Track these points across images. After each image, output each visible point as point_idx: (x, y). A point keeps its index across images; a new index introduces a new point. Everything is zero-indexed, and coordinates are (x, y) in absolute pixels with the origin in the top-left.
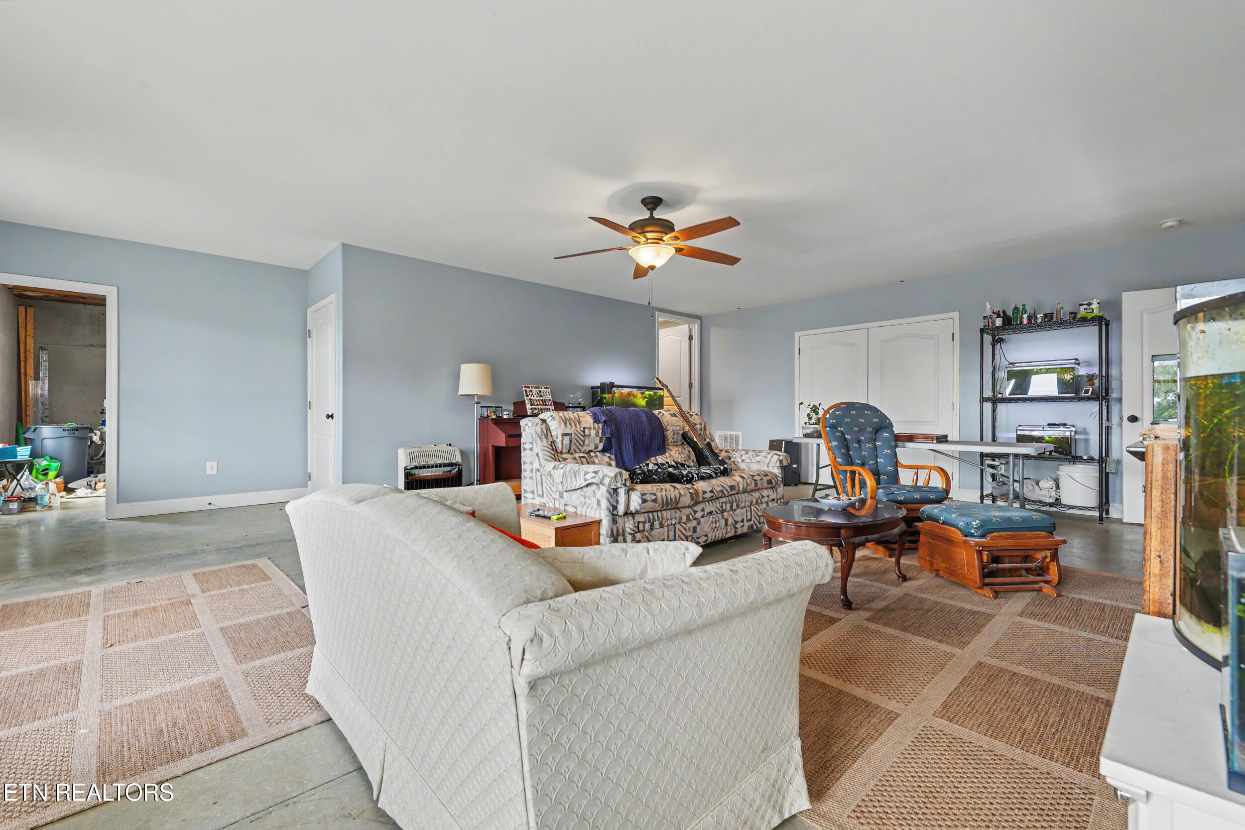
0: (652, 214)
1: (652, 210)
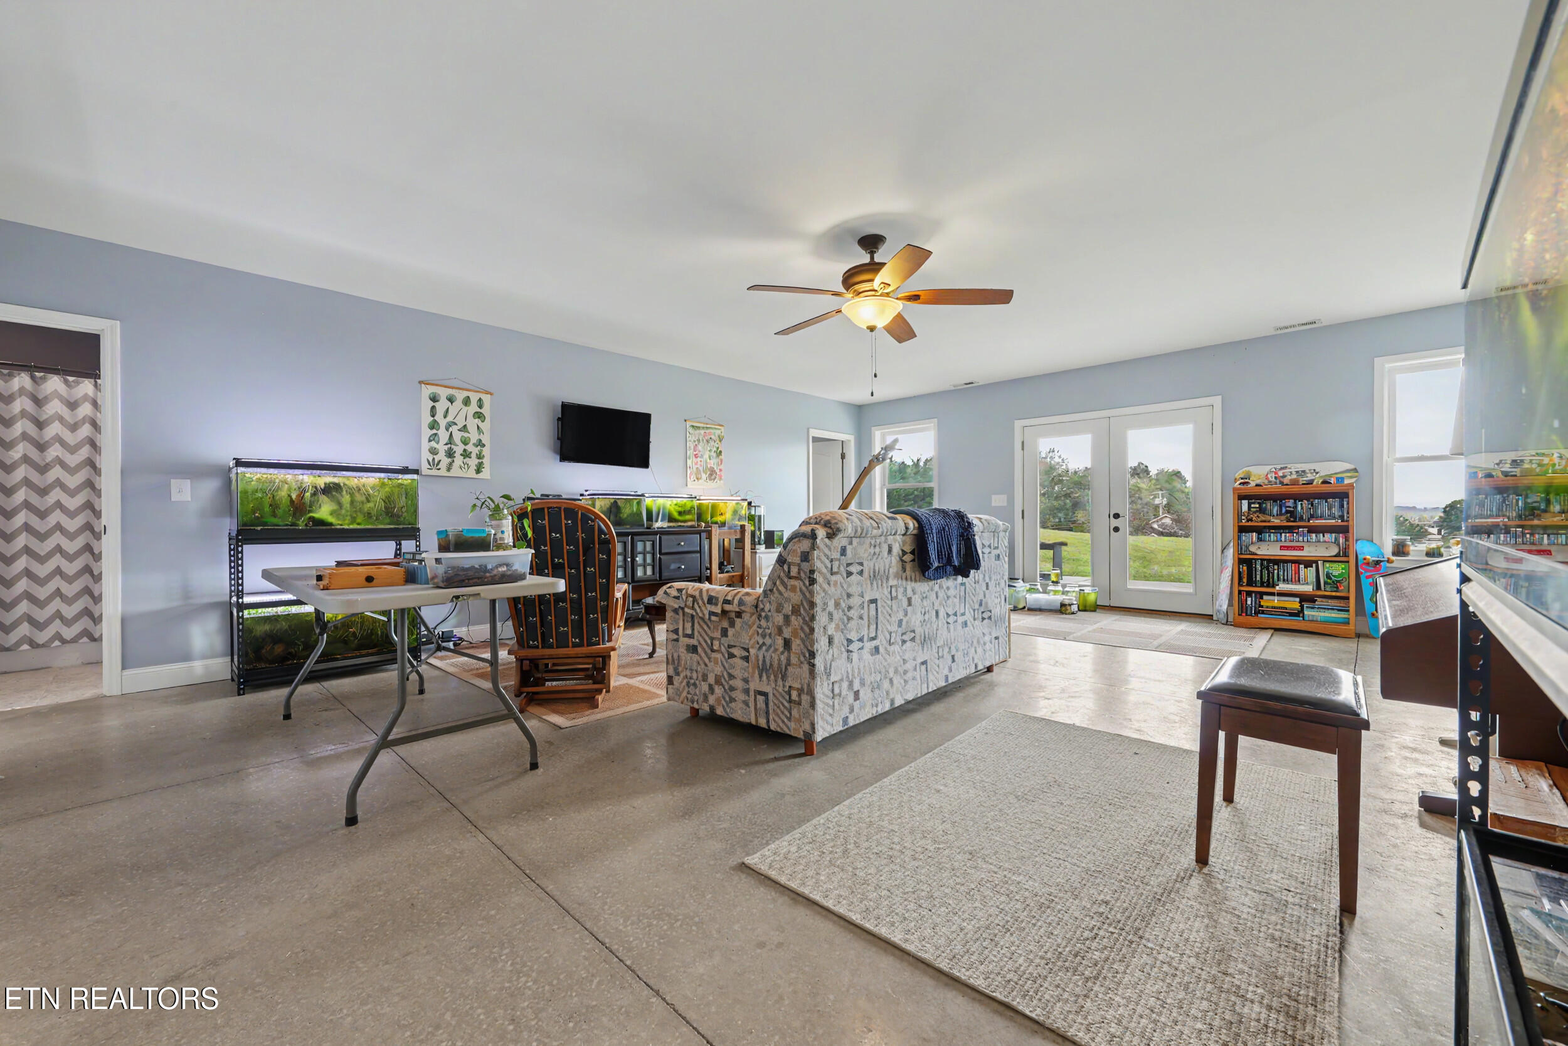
0: (872, 257)
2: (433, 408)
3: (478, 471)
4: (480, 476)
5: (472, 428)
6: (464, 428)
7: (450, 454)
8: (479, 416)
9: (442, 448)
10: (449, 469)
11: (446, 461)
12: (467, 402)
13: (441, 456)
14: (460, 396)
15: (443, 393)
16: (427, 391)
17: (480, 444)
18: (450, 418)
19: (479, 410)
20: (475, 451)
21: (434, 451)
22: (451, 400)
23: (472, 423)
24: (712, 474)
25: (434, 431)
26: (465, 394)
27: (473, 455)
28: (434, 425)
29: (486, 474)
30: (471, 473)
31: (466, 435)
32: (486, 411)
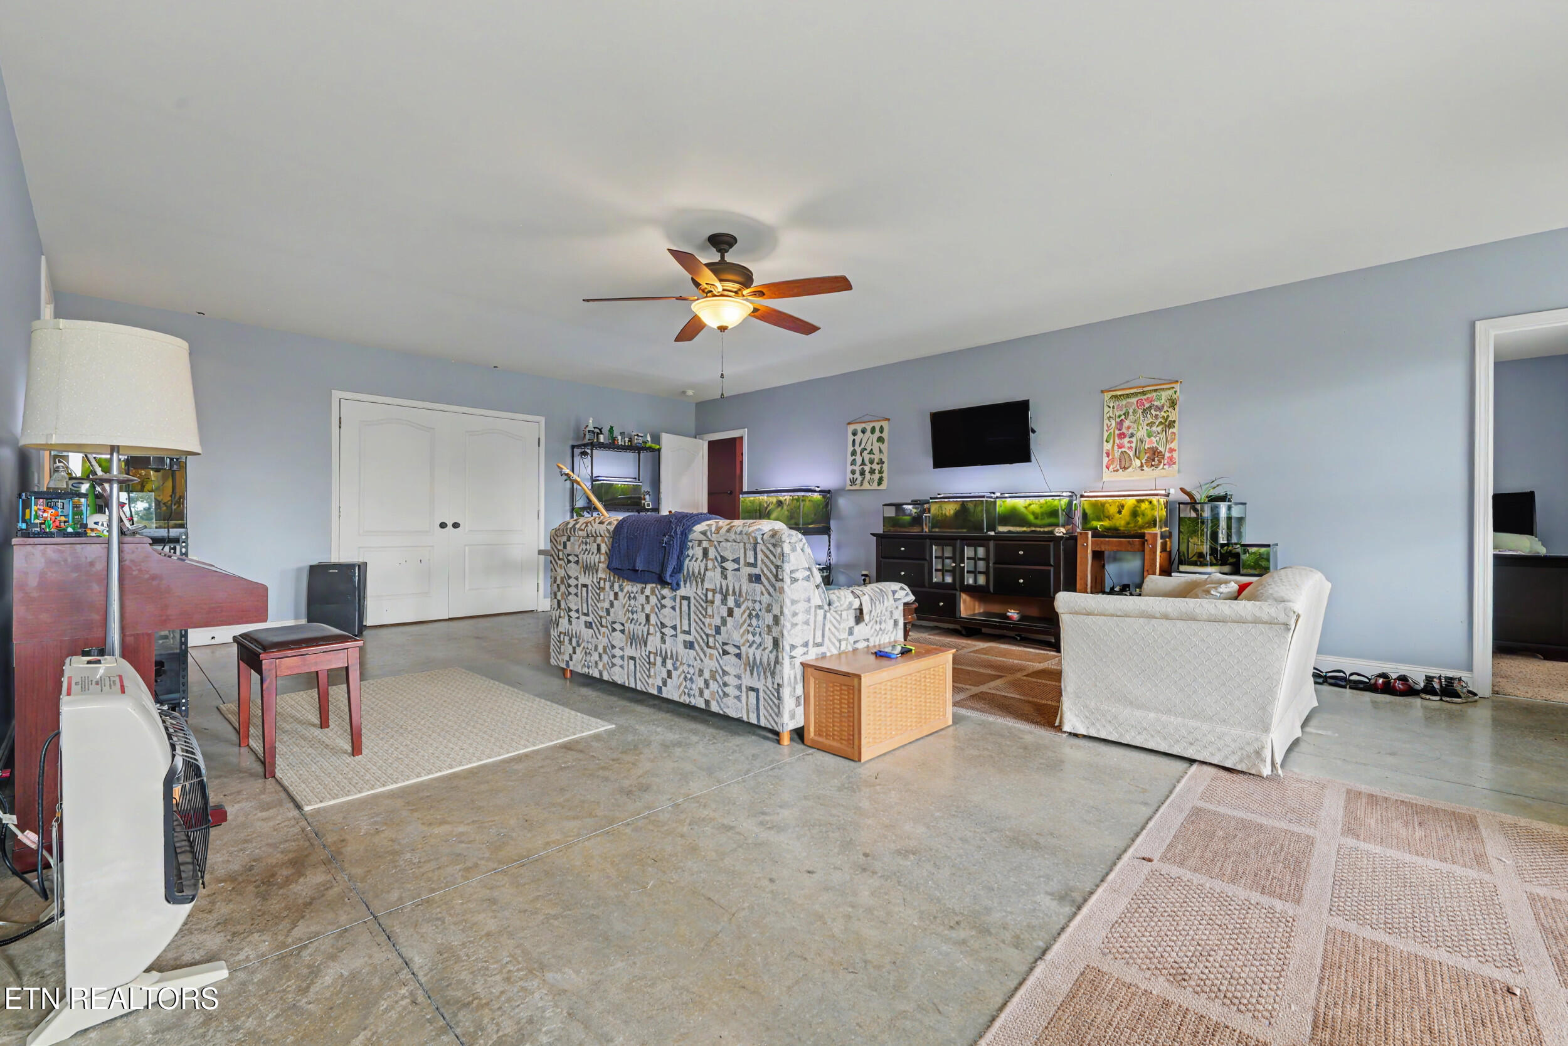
0: (723, 257)
1: (722, 252)
2: (854, 440)
3: (879, 483)
4: (881, 487)
5: (876, 451)
6: (871, 452)
7: (862, 473)
8: (880, 440)
9: (857, 468)
10: (861, 485)
11: (860, 479)
12: (873, 431)
13: (857, 475)
14: (869, 427)
15: (859, 427)
16: (851, 428)
17: (881, 462)
18: (863, 446)
19: (881, 435)
20: (876, 467)
21: (853, 472)
22: (863, 432)
23: (876, 445)
24: (1154, 457)
25: (854, 457)
26: (872, 424)
27: (877, 472)
28: (854, 453)
29: (884, 486)
30: (875, 486)
31: (872, 456)
32: (885, 435)
